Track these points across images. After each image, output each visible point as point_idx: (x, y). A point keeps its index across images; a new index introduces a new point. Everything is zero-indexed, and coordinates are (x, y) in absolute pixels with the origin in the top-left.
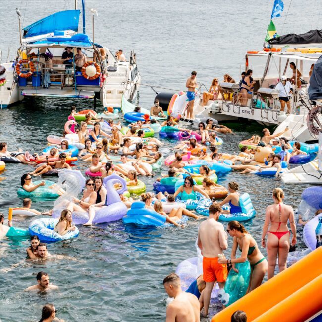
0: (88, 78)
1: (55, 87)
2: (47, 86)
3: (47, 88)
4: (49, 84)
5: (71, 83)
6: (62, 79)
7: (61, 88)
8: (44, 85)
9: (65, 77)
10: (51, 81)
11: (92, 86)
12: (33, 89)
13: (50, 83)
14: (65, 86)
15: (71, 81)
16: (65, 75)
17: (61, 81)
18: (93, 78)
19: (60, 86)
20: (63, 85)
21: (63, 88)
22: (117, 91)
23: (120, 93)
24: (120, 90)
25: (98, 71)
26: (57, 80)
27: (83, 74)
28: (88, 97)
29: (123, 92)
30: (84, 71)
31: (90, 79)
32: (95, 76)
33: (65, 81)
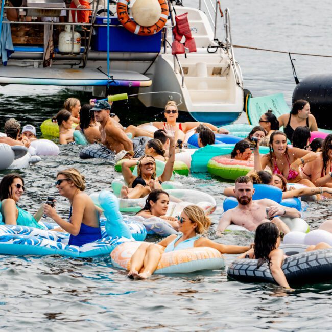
0: (137, 30)
1: (19, 63)
2: (4, 60)
3: (5, 64)
4: (9, 52)
5: (77, 48)
6: (47, 36)
7: (36, 64)
9: (57, 31)
10: (14, 45)
13: (12, 48)
14: (56, 59)
15: (78, 41)
16: (54, 25)
17: (42, 46)
18: (152, 29)
19: (41, 58)
20: (51, 56)
21: (50, 64)
22: (208, 68)
23: (213, 74)
24: (216, 67)
25: (163, 10)
26: (31, 42)
27: (122, 19)
28: (139, 84)
29: (221, 70)
30: (124, 11)
31: (143, 32)
32: (156, 24)
33: (56, 43)
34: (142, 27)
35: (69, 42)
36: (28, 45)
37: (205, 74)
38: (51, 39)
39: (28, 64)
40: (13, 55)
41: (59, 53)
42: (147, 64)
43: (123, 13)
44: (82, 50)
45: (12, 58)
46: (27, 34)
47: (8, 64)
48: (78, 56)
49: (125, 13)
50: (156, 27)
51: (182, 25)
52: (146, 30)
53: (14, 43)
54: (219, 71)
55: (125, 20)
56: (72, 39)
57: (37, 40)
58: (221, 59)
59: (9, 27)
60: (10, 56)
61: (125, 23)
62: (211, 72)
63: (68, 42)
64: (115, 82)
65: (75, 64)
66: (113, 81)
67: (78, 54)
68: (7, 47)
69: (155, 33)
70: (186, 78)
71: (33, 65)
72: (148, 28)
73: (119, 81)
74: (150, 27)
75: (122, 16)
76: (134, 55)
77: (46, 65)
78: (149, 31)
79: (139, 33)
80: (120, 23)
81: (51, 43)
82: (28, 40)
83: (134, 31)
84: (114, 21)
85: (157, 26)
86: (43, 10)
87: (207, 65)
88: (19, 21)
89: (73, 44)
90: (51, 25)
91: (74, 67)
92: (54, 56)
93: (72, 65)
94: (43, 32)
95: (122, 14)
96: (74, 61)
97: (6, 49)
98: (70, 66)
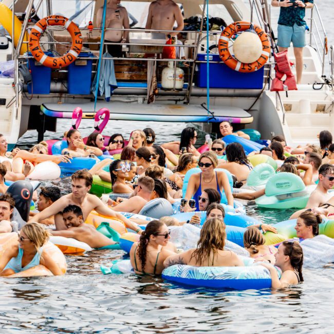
0: (238, 67)
1: (123, 98)
3: (108, 100)
5: (179, 84)
6: (151, 73)
7: (140, 99)
8: (98, 92)
9: (161, 68)
10: (118, 81)
11: (231, 91)
15: (181, 78)
16: (157, 62)
17: (146, 81)
18: (253, 66)
19: (145, 94)
20: (154, 92)
21: (153, 100)
22: (311, 104)
23: (317, 111)
24: (319, 104)
25: (265, 47)
26: (135, 78)
27: (223, 55)
28: (240, 121)
29: (325, 107)
30: (225, 47)
31: (244, 69)
32: (257, 61)
33: (159, 78)
34: (243, 64)
35: (172, 78)
36: (131, 80)
37: (308, 111)
38: (155, 75)
39: (132, 100)
40: (116, 90)
41: (162, 89)
42: (252, 100)
43: (224, 49)
44: (185, 86)
45: (116, 94)
46: (130, 70)
47: (111, 99)
48: (180, 92)
49: (226, 50)
50: (257, 64)
51: (281, 63)
52: (247, 67)
53: (118, 79)
54: (323, 108)
55: (226, 57)
56: (175, 76)
57: (141, 76)
58: (326, 96)
59: (112, 63)
60: (113, 92)
61: (226, 60)
62: (315, 109)
63: (170, 78)
64: (215, 119)
65: (179, 100)
66: (213, 118)
67: (180, 90)
68: (111, 83)
69: (256, 70)
70: (288, 115)
71: (137, 101)
72: (249, 65)
73: (219, 118)
74: (251, 64)
75: (223, 52)
76: (238, 91)
77: (150, 101)
78: (250, 68)
79: (240, 70)
80: (221, 60)
81: (155, 79)
82: (131, 76)
83: (235, 68)
84: (215, 58)
85: (259, 63)
86: (145, 46)
87: (311, 102)
88: (122, 57)
89: (175, 80)
90: (154, 61)
91: (178, 102)
92: (157, 92)
93: (176, 101)
94: (146, 68)
95: (223, 51)
96: (178, 97)
97: (110, 85)
98: (174, 102)
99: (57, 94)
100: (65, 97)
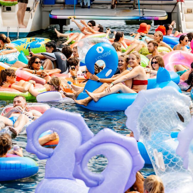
1: (100, 7)
2: (89, 5)
3: (89, 7)
4: (91, 1)
7: (109, 7)
8: (83, 3)
11: (160, 2)
12: (64, 9)
14: (118, 4)
19: (110, 4)
21: (114, 7)
28: (158, 19)
39: (105, 7)
40: (94, 2)
42: (173, 7)
45: (94, 4)
47: (91, 7)
48: (130, 3)
60: (92, 3)
65: (132, 7)
66: (143, 17)
70: (189, 15)
71: (107, 8)
73: (146, 17)
76: (164, 2)
77: (112, 7)
91: (131, 8)
92: (116, 2)
96: (130, 5)
98: (129, 8)
99: (62, 5)
100: (67, 6)
